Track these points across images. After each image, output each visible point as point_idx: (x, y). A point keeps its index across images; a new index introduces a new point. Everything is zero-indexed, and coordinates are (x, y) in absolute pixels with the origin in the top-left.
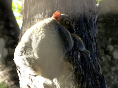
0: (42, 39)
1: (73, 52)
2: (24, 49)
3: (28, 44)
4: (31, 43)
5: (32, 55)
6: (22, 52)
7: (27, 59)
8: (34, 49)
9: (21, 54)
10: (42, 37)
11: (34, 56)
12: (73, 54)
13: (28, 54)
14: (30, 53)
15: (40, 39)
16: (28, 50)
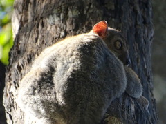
0: (74, 71)
1: (124, 99)
2: (39, 84)
3: (46, 75)
4: (52, 74)
5: (53, 97)
6: (35, 89)
7: (43, 102)
8: (56, 86)
9: (31, 92)
10: (75, 66)
11: (56, 98)
12: (124, 103)
13: (44, 94)
14: (49, 92)
15: (70, 70)
16: (45, 85)
